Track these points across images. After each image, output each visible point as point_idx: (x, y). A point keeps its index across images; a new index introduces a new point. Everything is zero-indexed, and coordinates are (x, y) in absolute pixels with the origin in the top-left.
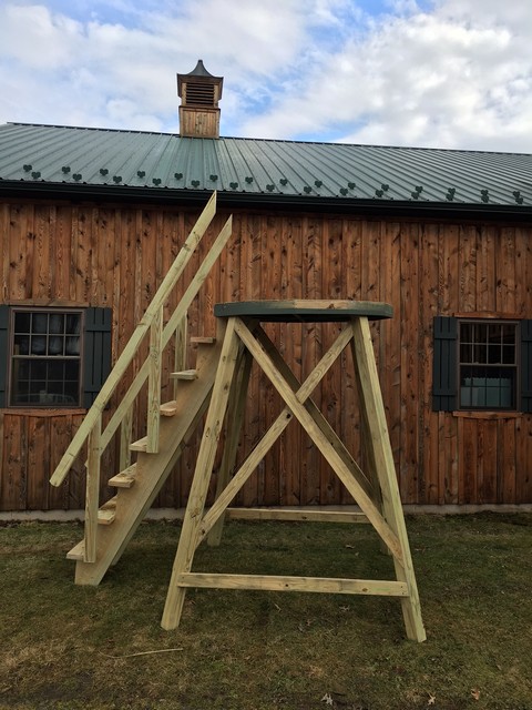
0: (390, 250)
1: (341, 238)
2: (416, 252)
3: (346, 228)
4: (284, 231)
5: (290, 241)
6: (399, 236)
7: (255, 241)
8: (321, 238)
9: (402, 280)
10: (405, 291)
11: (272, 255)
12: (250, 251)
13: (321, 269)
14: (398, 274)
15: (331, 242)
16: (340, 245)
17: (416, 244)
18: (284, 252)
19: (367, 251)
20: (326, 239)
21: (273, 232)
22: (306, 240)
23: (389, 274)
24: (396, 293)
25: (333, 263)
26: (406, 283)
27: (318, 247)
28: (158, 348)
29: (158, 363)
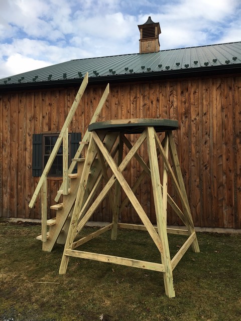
0: (215, 94)
1: (187, 90)
2: (231, 93)
3: (190, 85)
4: (158, 90)
5: (161, 95)
6: (220, 85)
7: (144, 97)
8: (177, 91)
9: (222, 108)
10: (224, 114)
12: (141, 102)
13: (177, 107)
14: (220, 106)
15: (182, 93)
16: (187, 94)
17: (230, 88)
18: (158, 100)
19: (202, 96)
20: (179, 91)
21: (152, 92)
22: (168, 93)
23: (215, 106)
24: (219, 116)
25: (183, 104)
26: (224, 110)
27: (175, 96)
28: (66, 148)
29: (66, 154)
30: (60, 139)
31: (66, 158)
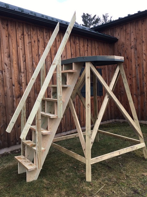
2: (74, 46)
4: (38, 32)
5: (40, 37)
6: (70, 40)
7: (28, 35)
9: (72, 55)
11: (35, 41)
17: (74, 43)
21: (34, 33)
22: (45, 37)
23: (68, 53)
25: (53, 47)
28: (61, 75)
29: (61, 80)
30: (55, 66)
31: (61, 84)
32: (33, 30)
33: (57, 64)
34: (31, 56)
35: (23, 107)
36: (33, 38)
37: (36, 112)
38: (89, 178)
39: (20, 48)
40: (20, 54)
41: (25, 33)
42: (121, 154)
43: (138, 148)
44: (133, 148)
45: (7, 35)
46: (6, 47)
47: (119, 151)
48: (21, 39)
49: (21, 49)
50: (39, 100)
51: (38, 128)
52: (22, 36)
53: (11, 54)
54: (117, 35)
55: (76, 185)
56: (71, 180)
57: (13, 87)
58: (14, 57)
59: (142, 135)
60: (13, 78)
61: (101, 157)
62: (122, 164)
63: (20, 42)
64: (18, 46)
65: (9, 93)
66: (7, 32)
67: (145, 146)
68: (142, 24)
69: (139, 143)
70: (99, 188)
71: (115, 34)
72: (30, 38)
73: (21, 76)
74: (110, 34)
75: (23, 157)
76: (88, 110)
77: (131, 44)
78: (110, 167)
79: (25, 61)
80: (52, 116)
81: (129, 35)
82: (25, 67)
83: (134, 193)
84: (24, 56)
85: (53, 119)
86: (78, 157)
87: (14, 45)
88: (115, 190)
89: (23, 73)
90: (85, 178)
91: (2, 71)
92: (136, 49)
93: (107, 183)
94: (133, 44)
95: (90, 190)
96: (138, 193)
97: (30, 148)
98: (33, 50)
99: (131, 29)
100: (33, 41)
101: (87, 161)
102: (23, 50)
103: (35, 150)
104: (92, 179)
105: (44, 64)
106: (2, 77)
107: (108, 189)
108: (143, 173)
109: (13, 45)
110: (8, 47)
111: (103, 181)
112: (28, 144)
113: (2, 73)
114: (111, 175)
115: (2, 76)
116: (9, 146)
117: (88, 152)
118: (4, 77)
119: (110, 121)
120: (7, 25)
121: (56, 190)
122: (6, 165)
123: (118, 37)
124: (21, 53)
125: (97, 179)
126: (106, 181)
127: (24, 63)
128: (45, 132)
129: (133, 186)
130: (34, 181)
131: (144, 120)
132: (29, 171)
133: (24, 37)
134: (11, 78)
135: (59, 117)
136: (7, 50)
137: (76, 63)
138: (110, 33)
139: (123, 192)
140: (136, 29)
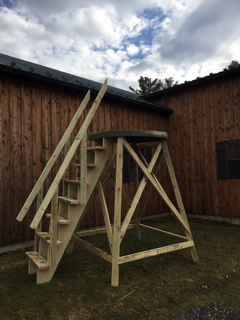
0: (108, 115)
2: (116, 117)
4: (69, 101)
5: (72, 106)
6: (110, 110)
7: (57, 104)
11: (64, 111)
12: (55, 109)
18: (70, 111)
23: (108, 125)
28: (86, 151)
29: (86, 158)
30: (79, 141)
31: (86, 163)
32: (64, 98)
33: (81, 138)
34: (59, 128)
35: (40, 190)
36: (62, 107)
37: (52, 195)
38: (115, 282)
39: (46, 118)
40: (44, 126)
41: (53, 101)
42: (160, 253)
43: (183, 248)
44: (177, 247)
45: (30, 104)
46: (28, 117)
47: (157, 250)
48: (47, 109)
49: (47, 120)
50: (57, 181)
51: (53, 215)
52: (49, 105)
53: (34, 126)
54: (172, 105)
55: (97, 290)
56: (92, 283)
57: (34, 166)
58: (38, 130)
59: (189, 231)
60: (34, 155)
61: (132, 256)
62: (162, 268)
63: (46, 111)
64: (43, 116)
65: (29, 174)
66: (30, 100)
67: (194, 245)
68: (202, 93)
69: (186, 240)
70: (127, 294)
71: (169, 105)
72: (58, 108)
73: (45, 153)
74: (163, 105)
75: (36, 253)
76: (118, 195)
77: (189, 117)
78: (146, 271)
79: (51, 134)
80: (72, 201)
81: (187, 105)
82: (50, 142)
83: (169, 302)
84: (50, 129)
85: (74, 206)
86: (104, 255)
87: (39, 115)
88: (145, 297)
89: (48, 149)
90: (110, 282)
91: (21, 146)
92: (195, 123)
93: (137, 289)
94: (191, 117)
95: (114, 296)
96: (174, 303)
97: (44, 241)
98: (62, 121)
99: (188, 98)
100: (62, 111)
101: (114, 259)
102: (49, 122)
103: (49, 244)
104: (119, 283)
105: (69, 139)
106: (20, 154)
107: (136, 296)
108: (186, 279)
109: (37, 115)
110: (31, 117)
111: (133, 286)
112: (42, 237)
113: (21, 149)
114: (145, 280)
115: (21, 152)
116: (23, 241)
117: (116, 249)
118: (23, 154)
119: (162, 214)
120: (31, 92)
121: (71, 295)
122: (16, 264)
123: (173, 108)
124: (46, 124)
125: (126, 283)
126: (136, 287)
127: (50, 137)
128: (63, 221)
129: (169, 294)
130: (46, 283)
131: (206, 215)
132: (40, 269)
133: (51, 106)
134: (32, 155)
135: (81, 203)
136: (29, 120)
137: (107, 138)
138: (163, 103)
139: (155, 301)
140: (194, 99)
